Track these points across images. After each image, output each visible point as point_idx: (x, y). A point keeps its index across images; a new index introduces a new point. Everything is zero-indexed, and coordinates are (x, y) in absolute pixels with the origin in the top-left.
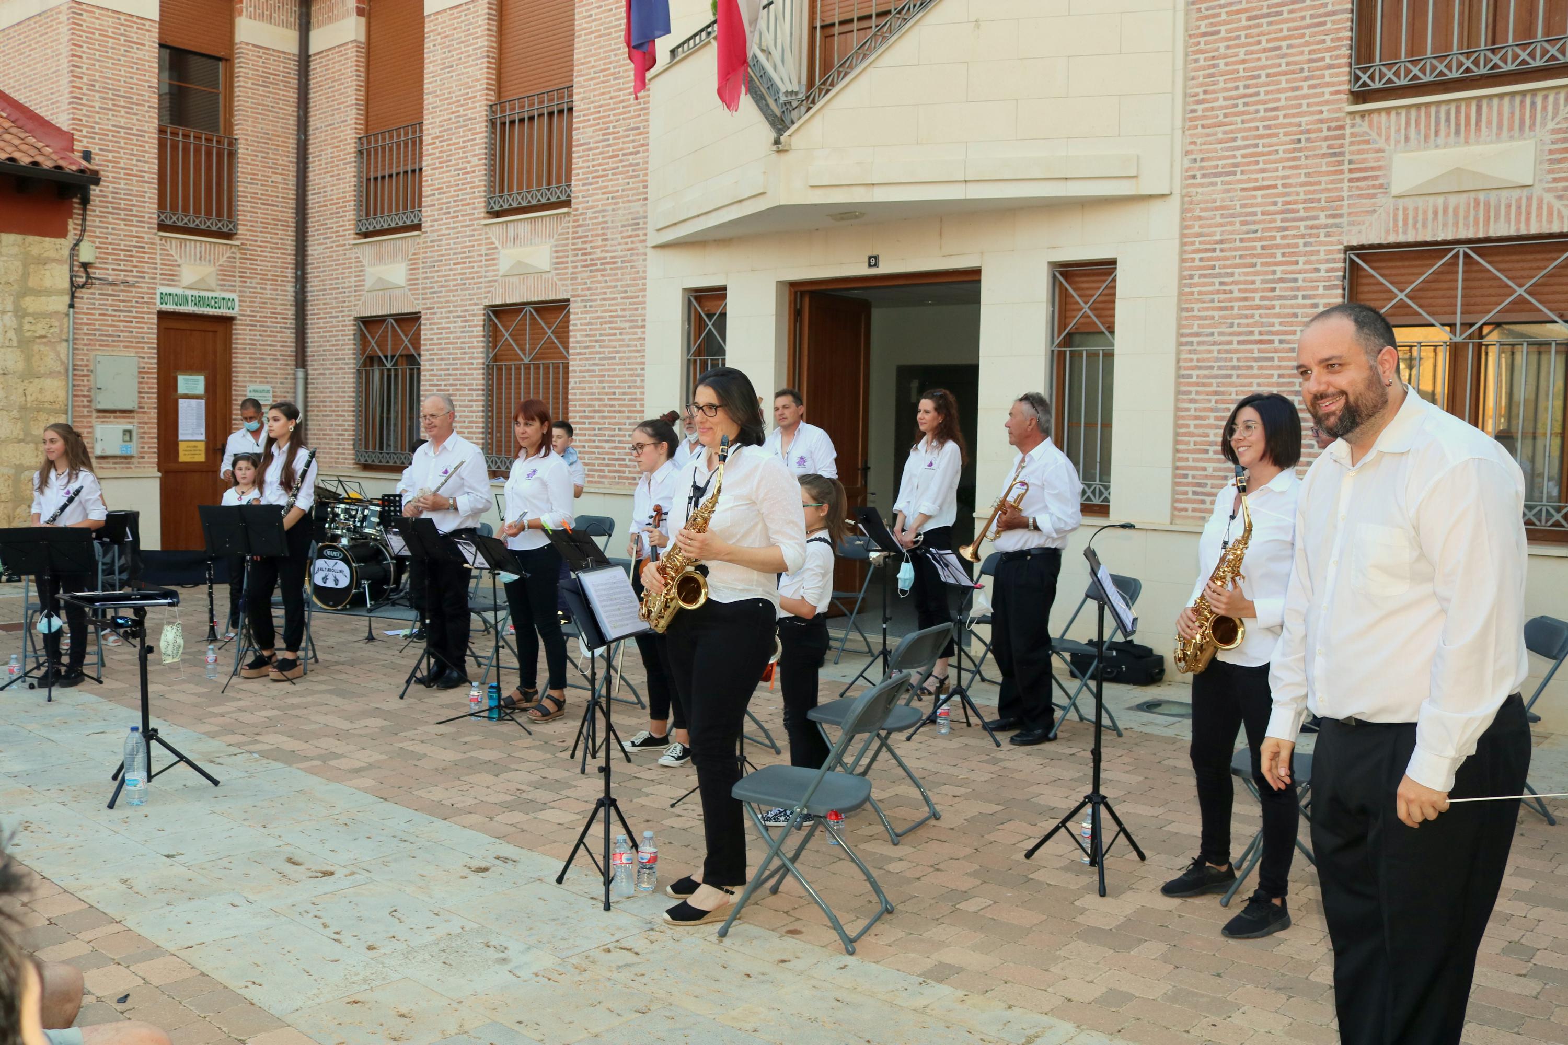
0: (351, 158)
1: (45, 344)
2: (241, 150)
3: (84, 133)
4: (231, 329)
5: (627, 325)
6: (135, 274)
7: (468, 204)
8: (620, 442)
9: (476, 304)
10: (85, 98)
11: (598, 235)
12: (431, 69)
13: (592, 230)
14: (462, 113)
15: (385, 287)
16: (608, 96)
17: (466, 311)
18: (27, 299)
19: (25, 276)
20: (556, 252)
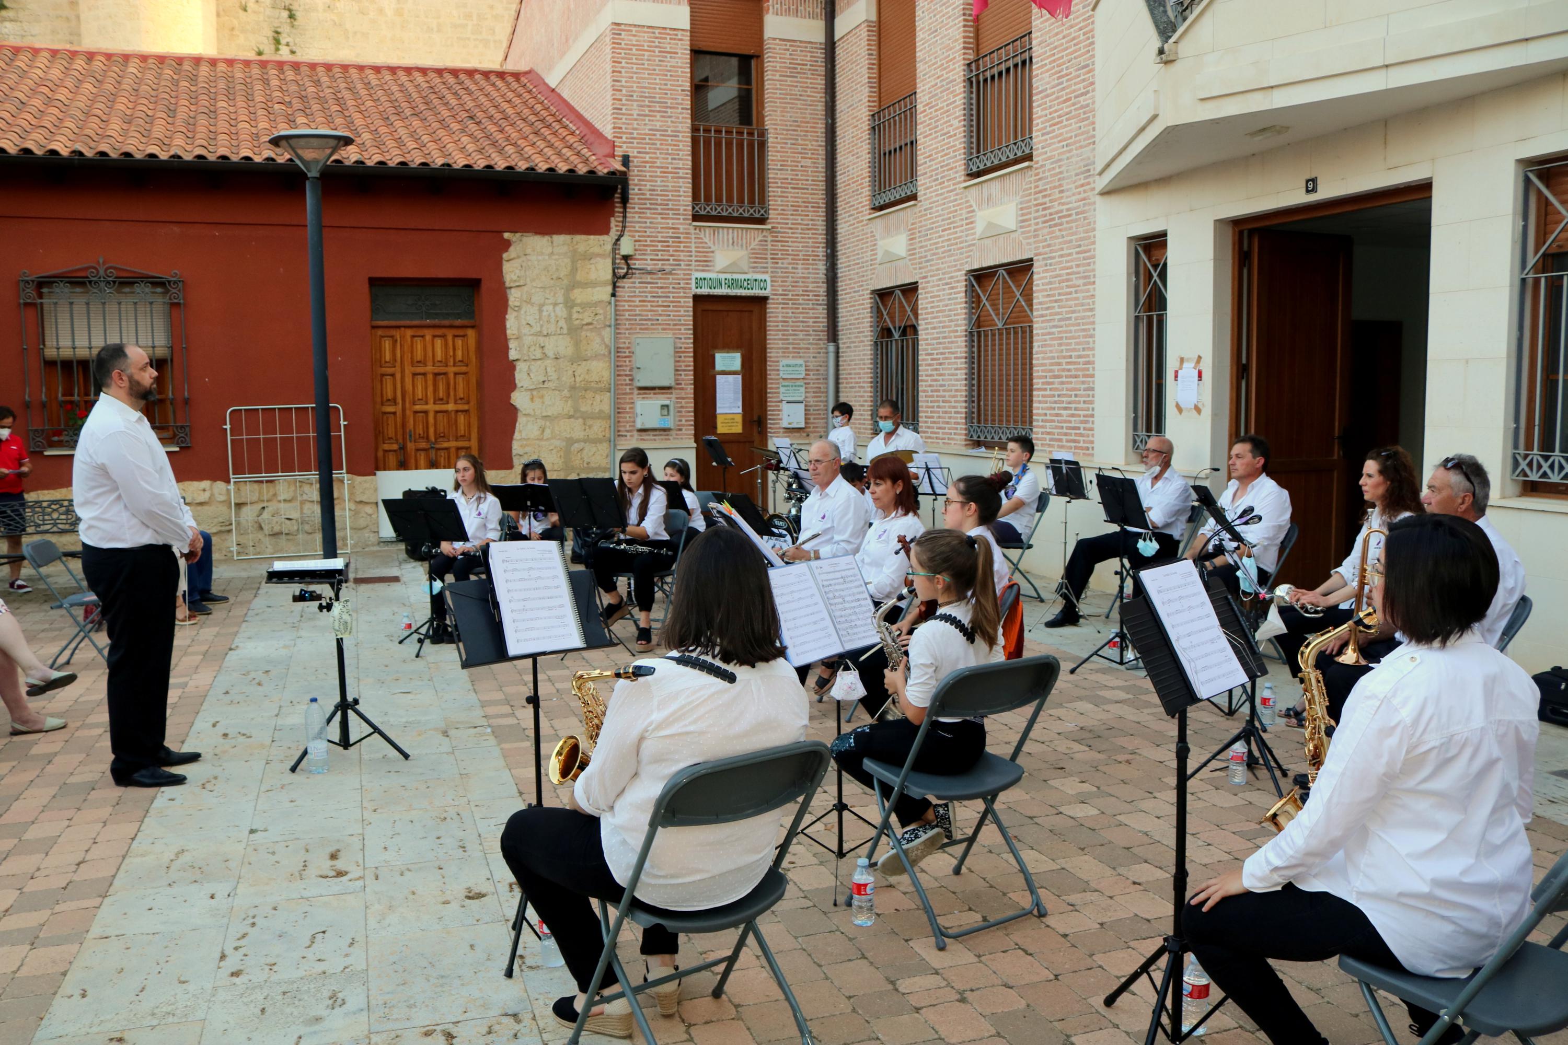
0: (866, 135)
1: (591, 330)
2: (771, 140)
3: (624, 139)
4: (765, 309)
5: (1081, 282)
6: (671, 262)
7: (952, 169)
8: (1076, 409)
9: (959, 270)
10: (624, 108)
11: (1055, 187)
12: (922, 36)
13: (1051, 182)
14: (946, 76)
15: (892, 259)
16: (1061, 36)
17: (952, 277)
18: (576, 291)
19: (574, 270)
20: (1022, 209)
